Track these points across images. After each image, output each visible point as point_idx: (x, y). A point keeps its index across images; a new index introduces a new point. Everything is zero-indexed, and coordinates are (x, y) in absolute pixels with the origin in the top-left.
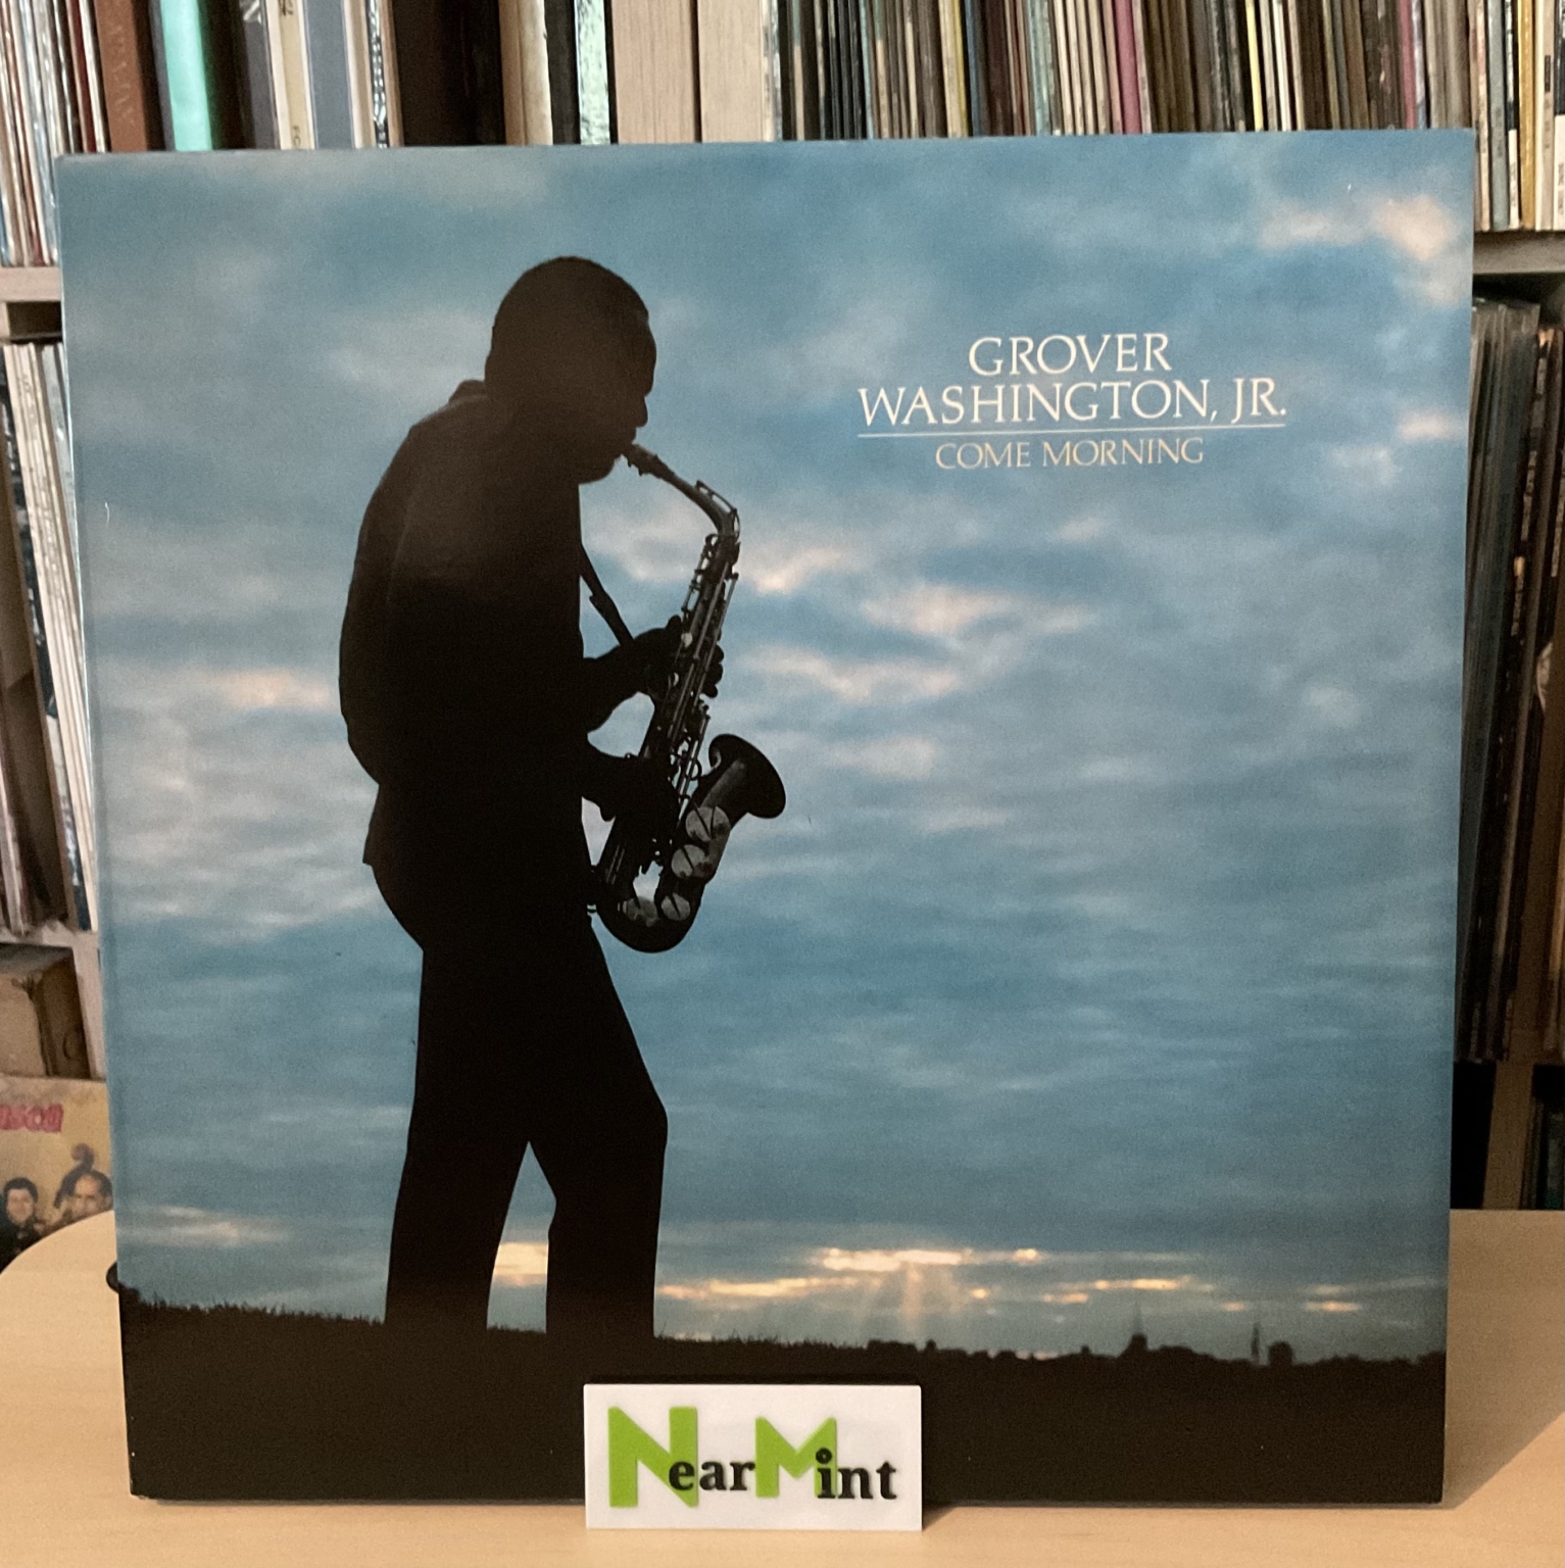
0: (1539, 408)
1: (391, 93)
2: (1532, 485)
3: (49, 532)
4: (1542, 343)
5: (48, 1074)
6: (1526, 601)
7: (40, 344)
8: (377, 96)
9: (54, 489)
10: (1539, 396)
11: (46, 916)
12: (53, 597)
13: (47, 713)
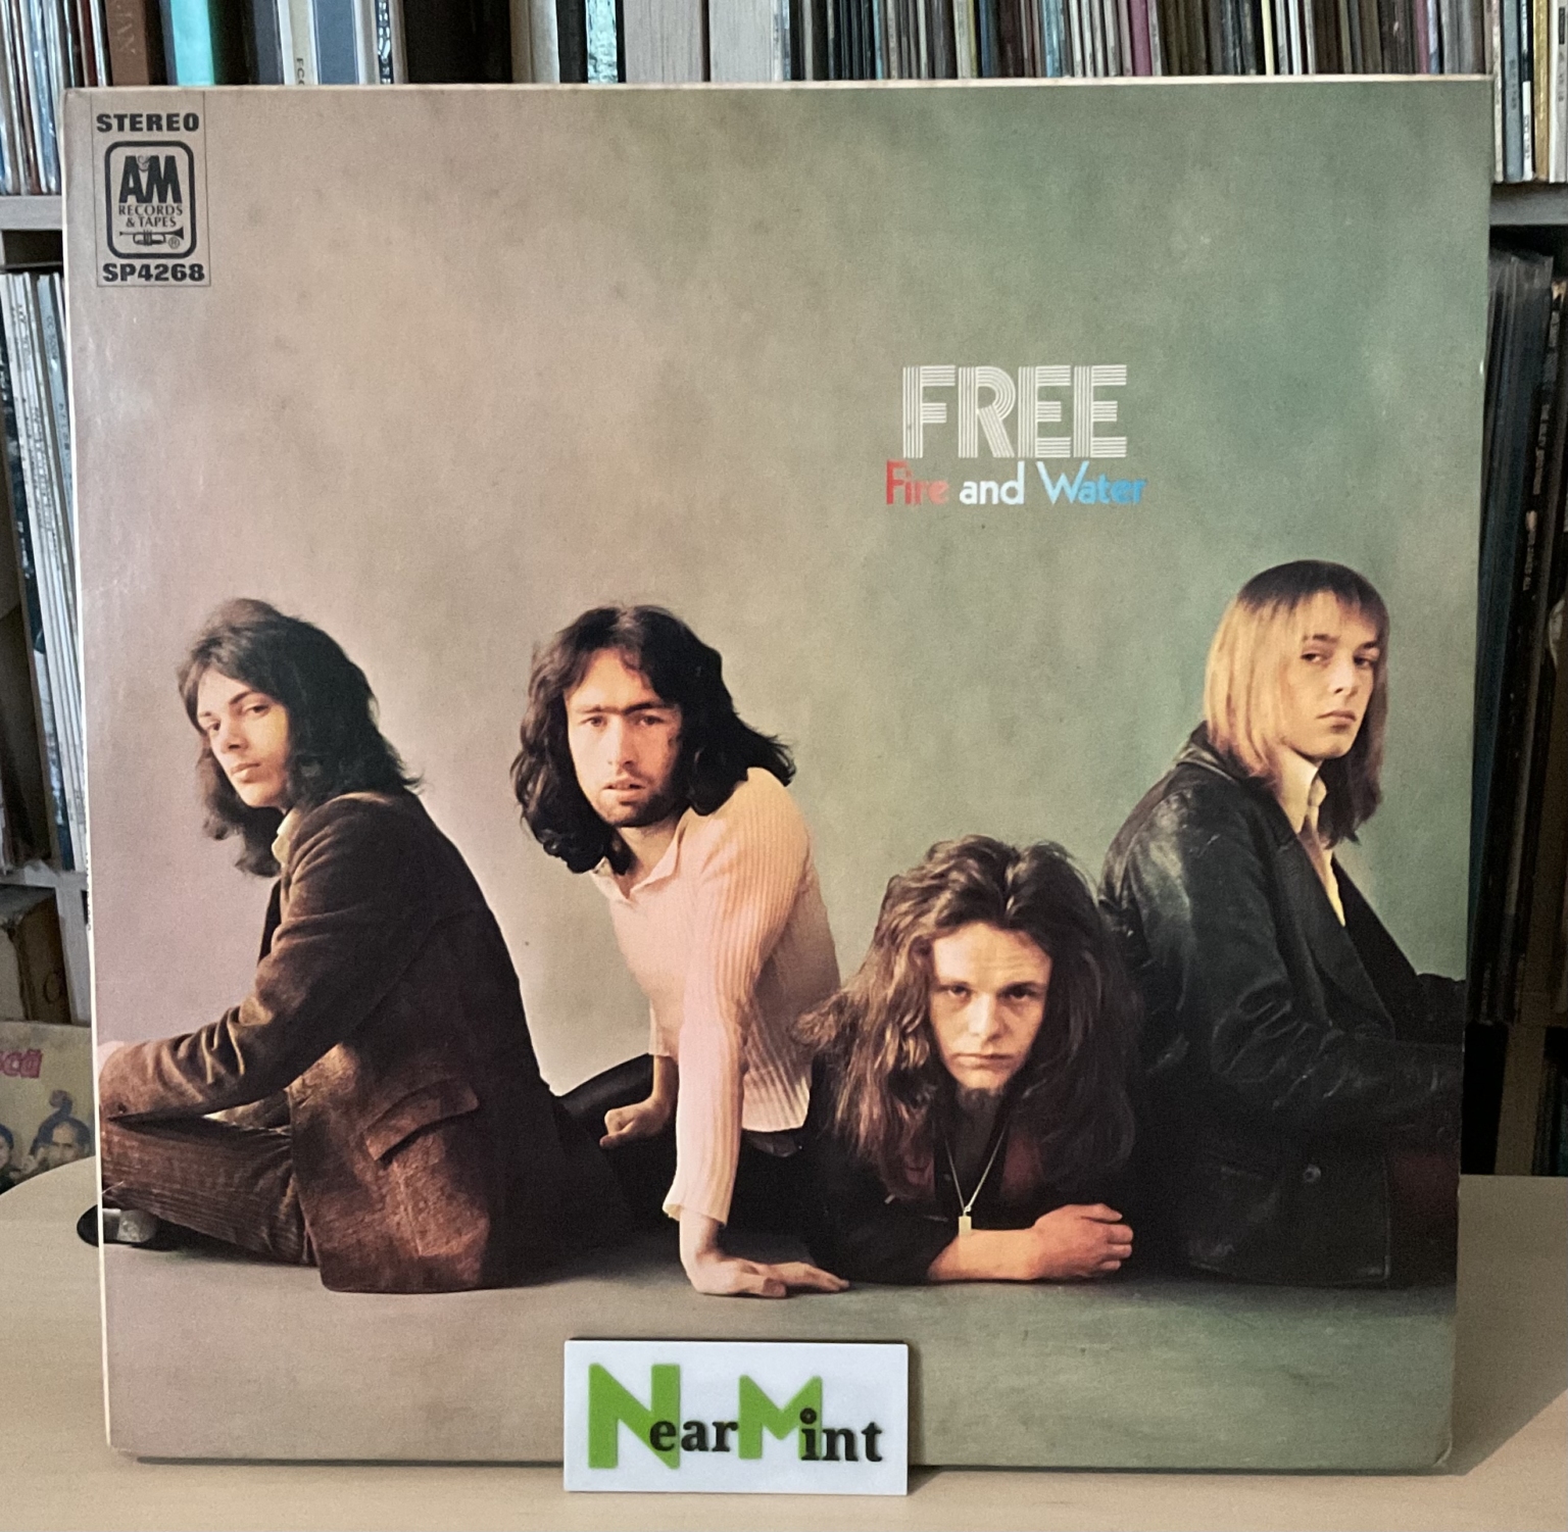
0: (1552, 360)
1: (396, 28)
2: (1544, 439)
3: (40, 465)
4: (1555, 295)
5: (27, 1018)
6: (1538, 557)
7: (36, 273)
8: (381, 30)
9: (46, 420)
10: (1552, 350)
11: (29, 857)
12: (43, 530)
13: (34, 647)
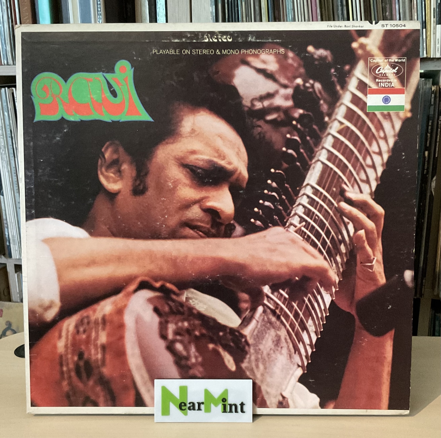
0: (432, 108)
2: (430, 130)
3: (2, 142)
4: (433, 89)
6: (428, 164)
8: (99, 17)
10: (432, 105)
12: (3, 161)
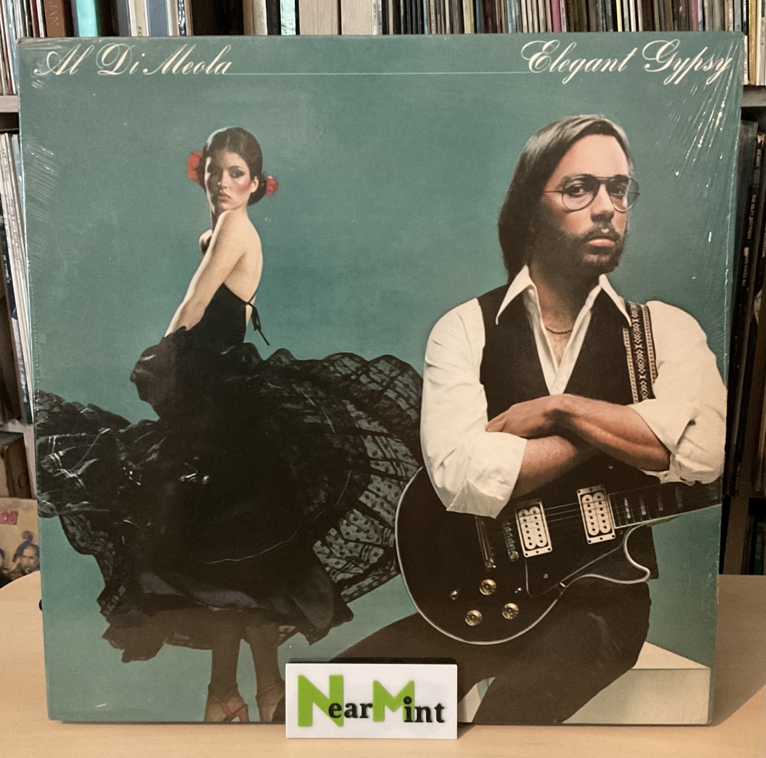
0: (757, 174)
1: (188, 10)
2: (753, 211)
3: (14, 227)
4: (759, 141)
5: (10, 496)
6: (749, 269)
7: (11, 133)
8: (180, 12)
9: (17, 205)
10: (757, 168)
11: (11, 418)
13: (12, 317)
